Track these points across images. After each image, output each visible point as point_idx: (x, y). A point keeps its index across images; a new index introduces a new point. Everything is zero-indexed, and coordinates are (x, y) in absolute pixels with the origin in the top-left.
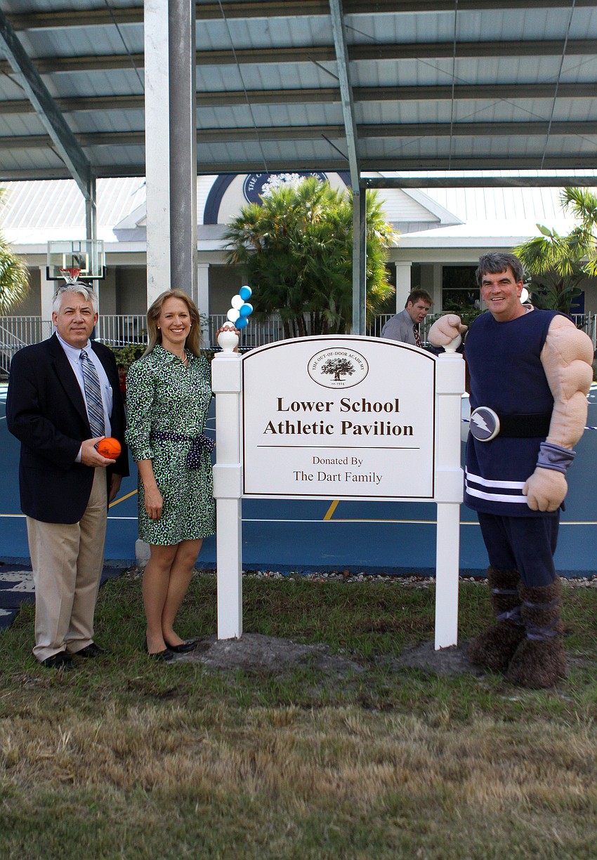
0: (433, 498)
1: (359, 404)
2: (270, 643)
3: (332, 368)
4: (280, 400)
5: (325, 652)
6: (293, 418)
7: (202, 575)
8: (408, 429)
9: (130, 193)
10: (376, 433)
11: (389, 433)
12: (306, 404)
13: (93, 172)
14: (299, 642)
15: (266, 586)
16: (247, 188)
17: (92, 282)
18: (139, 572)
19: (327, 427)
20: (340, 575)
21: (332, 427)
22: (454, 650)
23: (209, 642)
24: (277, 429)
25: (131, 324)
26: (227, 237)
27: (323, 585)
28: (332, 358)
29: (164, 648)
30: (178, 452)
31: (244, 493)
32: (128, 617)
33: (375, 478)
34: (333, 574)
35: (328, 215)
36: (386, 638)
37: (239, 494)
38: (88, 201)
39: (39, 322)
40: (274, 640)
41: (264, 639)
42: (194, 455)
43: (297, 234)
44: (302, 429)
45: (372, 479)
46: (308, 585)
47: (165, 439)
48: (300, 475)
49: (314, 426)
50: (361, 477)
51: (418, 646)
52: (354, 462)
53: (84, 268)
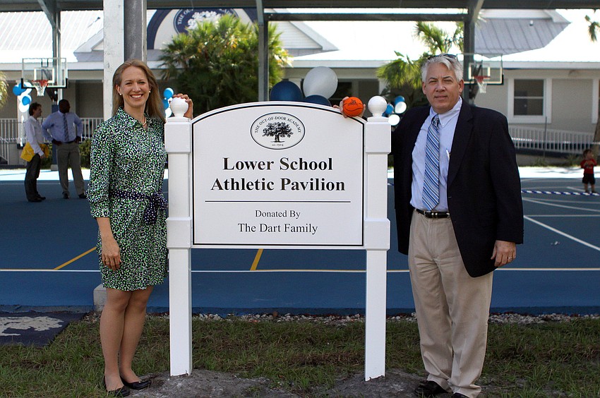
0: (362, 245)
1: (296, 163)
2: (217, 378)
3: (273, 131)
4: (226, 160)
5: (266, 385)
6: (238, 175)
7: (152, 318)
8: (340, 185)
9: (87, 25)
10: (312, 189)
11: (323, 189)
12: (249, 164)
13: (58, 5)
14: (241, 376)
15: (209, 326)
16: (177, 23)
17: (57, 91)
18: (97, 317)
19: (268, 184)
20: (271, 316)
21: (273, 183)
22: (382, 381)
23: (162, 379)
24: (223, 186)
25: (87, 125)
26: (161, 59)
27: (257, 325)
28: (272, 122)
29: (121, 385)
30: (135, 208)
31: (194, 244)
32: (88, 357)
33: (311, 229)
34: (264, 315)
35: (239, 42)
36: (319, 370)
37: (189, 245)
38: (54, 28)
39: (16, 123)
40: (221, 376)
41: (212, 374)
42: (151, 211)
43: (216, 56)
44: (246, 186)
45: (309, 230)
46: (245, 324)
47: (124, 197)
48: (244, 227)
49: (257, 182)
50: (299, 228)
51: (349, 377)
52: (293, 215)
53: (50, 79)
